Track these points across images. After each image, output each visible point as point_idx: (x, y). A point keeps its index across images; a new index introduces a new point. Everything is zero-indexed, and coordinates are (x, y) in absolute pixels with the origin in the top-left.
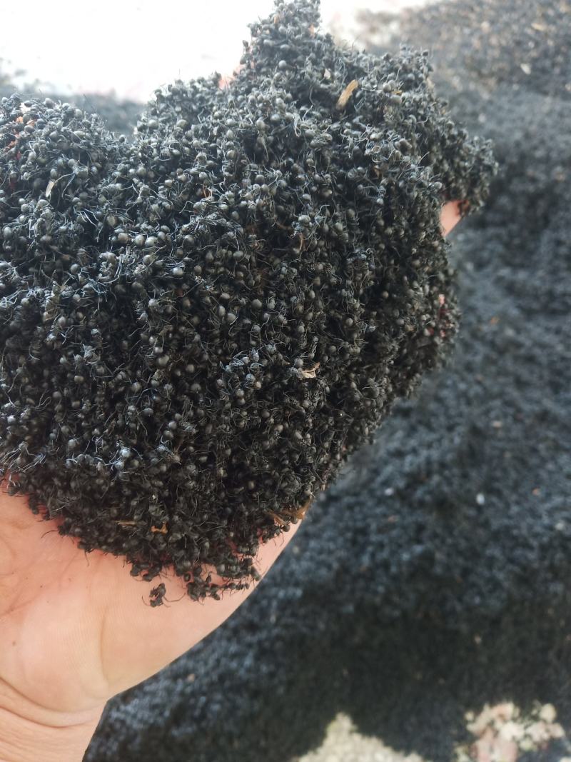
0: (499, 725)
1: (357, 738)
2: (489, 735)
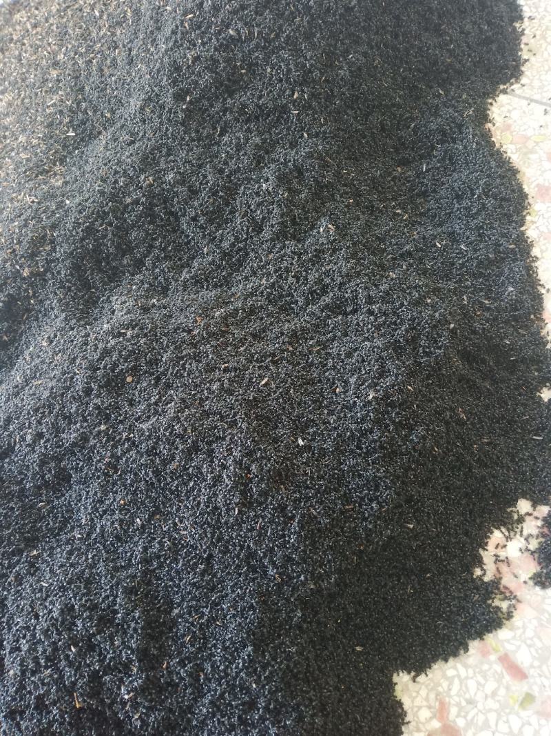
0: (502, 554)
1: (422, 678)
2: (504, 568)
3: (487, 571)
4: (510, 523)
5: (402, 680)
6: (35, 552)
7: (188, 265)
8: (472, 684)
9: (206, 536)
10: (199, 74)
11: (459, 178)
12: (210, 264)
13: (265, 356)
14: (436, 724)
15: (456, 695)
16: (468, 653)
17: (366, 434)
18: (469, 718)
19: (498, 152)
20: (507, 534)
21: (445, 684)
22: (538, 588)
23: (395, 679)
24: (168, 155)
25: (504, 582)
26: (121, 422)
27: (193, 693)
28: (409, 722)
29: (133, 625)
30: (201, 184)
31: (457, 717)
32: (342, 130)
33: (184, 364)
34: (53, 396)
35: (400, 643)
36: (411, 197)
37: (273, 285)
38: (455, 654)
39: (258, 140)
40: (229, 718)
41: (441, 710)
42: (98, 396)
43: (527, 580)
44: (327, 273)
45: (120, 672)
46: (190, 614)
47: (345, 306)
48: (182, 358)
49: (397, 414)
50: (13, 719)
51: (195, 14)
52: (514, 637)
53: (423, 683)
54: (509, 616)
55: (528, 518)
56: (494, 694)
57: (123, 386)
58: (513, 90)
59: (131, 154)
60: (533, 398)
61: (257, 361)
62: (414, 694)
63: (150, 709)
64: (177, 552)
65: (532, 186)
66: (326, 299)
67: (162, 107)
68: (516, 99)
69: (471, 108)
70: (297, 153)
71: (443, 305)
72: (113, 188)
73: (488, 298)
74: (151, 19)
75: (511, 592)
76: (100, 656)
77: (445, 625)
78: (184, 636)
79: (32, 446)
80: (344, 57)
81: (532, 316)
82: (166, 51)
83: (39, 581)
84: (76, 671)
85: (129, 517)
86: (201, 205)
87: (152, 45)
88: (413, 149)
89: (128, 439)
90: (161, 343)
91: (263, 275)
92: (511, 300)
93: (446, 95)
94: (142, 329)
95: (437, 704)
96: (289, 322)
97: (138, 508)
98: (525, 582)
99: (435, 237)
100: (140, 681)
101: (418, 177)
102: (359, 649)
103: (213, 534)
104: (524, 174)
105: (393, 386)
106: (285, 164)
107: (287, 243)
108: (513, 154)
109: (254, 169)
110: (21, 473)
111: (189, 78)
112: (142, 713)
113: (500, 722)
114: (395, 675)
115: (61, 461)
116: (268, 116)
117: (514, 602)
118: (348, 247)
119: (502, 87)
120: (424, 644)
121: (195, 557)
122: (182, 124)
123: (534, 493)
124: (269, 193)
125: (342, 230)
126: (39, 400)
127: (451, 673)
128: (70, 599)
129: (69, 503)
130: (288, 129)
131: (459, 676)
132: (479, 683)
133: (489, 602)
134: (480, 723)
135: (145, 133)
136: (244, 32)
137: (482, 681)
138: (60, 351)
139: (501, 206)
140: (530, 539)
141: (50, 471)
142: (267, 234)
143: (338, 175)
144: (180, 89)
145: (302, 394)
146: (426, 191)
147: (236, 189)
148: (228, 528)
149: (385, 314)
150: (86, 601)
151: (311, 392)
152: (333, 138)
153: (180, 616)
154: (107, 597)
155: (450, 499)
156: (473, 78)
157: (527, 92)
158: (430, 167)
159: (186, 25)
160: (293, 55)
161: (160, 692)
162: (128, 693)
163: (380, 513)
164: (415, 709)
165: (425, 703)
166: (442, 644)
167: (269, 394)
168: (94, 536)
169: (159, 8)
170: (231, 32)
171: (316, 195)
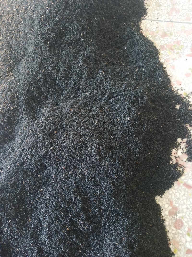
0: (177, 155)
1: (163, 196)
2: (178, 159)
3: (174, 161)
4: (177, 146)
5: (158, 198)
6: (42, 190)
7: (62, 94)
8: (177, 194)
9: (92, 171)
10: (50, 34)
11: (137, 49)
12: (69, 92)
13: (94, 115)
14: (170, 208)
15: (174, 198)
16: (175, 185)
17: (130, 130)
18: (179, 203)
19: (146, 38)
20: (176, 149)
21: (170, 196)
22: (189, 162)
23: (156, 198)
24: (47, 62)
25: (179, 163)
26: (56, 145)
27: (100, 216)
28: (163, 209)
29: (78, 201)
30: (59, 68)
31: (176, 204)
32: (98, 42)
33: (71, 124)
34: (33, 143)
35: (154, 188)
36: (124, 58)
37: (90, 94)
38: (171, 187)
39: (73, 51)
40: (113, 220)
41: (171, 203)
42: (47, 139)
43: (186, 161)
44: (106, 86)
45: (78, 216)
46: (93, 194)
47: (113, 95)
48: (70, 122)
49: (138, 122)
50: (50, 239)
51: (44, 16)
52: (186, 178)
53: (164, 198)
54: (183, 172)
55: (181, 143)
56: (184, 195)
57: (54, 134)
58: (146, 18)
59: (35, 64)
60: (174, 109)
61: (92, 117)
62: (162, 201)
63: (89, 224)
64: (84, 178)
65: (159, 46)
66: (108, 94)
67: (41, 47)
68: (147, 21)
69: (135, 26)
70: (86, 52)
71: (142, 88)
72: (32, 76)
73: (154, 83)
74: (30, 20)
75: (182, 165)
76: (70, 213)
77: (166, 179)
78: (93, 200)
79: (31, 159)
80: (93, 19)
81: (168, 85)
82: (38, 29)
83: (46, 197)
84: (65, 219)
85: (67, 172)
86: (61, 75)
87: (32, 28)
88: (120, 43)
89: (60, 149)
90: (62, 119)
91: (86, 91)
92: (161, 82)
93: (127, 24)
94: (54, 116)
95: (169, 202)
96: (98, 104)
97: (69, 169)
98: (185, 161)
99: (134, 68)
100: (84, 217)
101: (124, 51)
102: (143, 192)
103: (94, 169)
104: (155, 43)
105: (134, 114)
106: (84, 56)
107: (91, 80)
108: (151, 38)
109: (75, 60)
110: (30, 168)
111: (47, 36)
112: (87, 226)
113: (188, 202)
114: (155, 197)
115: (41, 161)
116: (74, 42)
117: (183, 168)
118: (110, 77)
119: (142, 18)
120: (161, 186)
121: (90, 178)
122: (49, 51)
123: (181, 136)
124: (81, 66)
125: (106, 72)
126: (29, 145)
127: (171, 192)
128: (57, 199)
129: (47, 173)
130: (82, 45)
131: (173, 193)
132: (179, 193)
133: (177, 170)
134: (182, 204)
135: (37, 56)
136: (61, 18)
137: (180, 192)
138: (30, 129)
139: (151, 55)
140: (184, 149)
141: (39, 165)
142: (84, 79)
143: (101, 56)
144: (45, 40)
145: (108, 123)
146: (128, 55)
147: (71, 67)
148: (98, 167)
149: (126, 94)
150: (62, 199)
151: (111, 122)
152: (96, 45)
153: (91, 195)
154: (68, 196)
155: (158, 143)
156: (133, 17)
157: (150, 18)
158: (127, 47)
159: (42, 20)
160: (78, 22)
161: (91, 219)
162: (82, 222)
163: (140, 151)
164: (163, 205)
165: (166, 203)
166: (166, 185)
167: (99, 126)
168: (58, 180)
169: (31, 16)
170: (57, 19)
171: (96, 64)
